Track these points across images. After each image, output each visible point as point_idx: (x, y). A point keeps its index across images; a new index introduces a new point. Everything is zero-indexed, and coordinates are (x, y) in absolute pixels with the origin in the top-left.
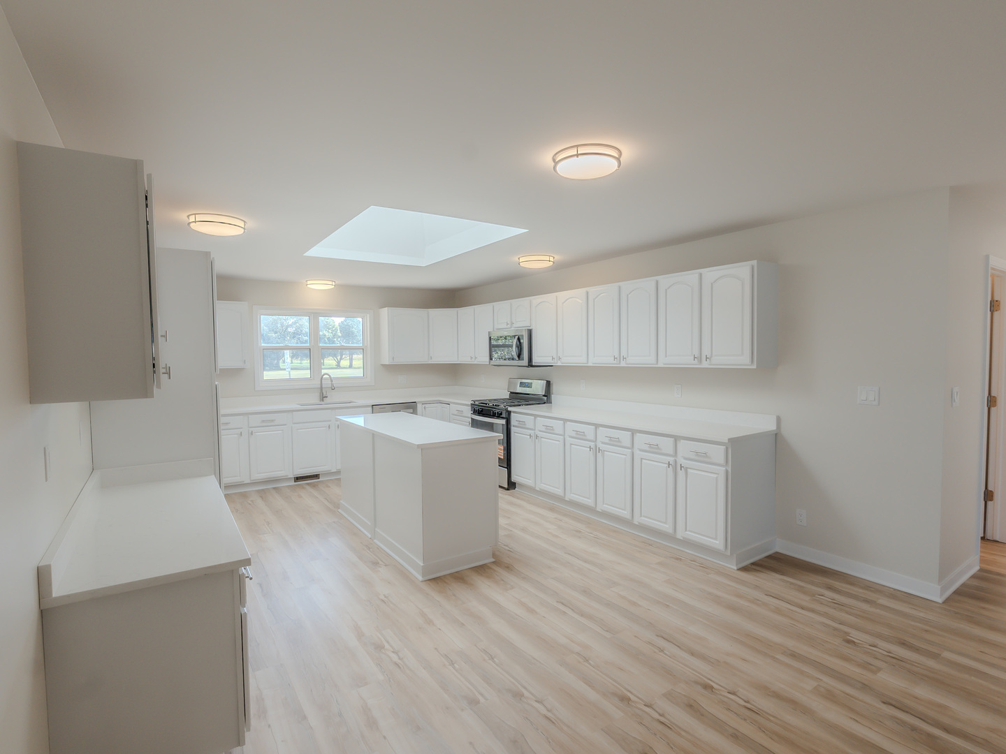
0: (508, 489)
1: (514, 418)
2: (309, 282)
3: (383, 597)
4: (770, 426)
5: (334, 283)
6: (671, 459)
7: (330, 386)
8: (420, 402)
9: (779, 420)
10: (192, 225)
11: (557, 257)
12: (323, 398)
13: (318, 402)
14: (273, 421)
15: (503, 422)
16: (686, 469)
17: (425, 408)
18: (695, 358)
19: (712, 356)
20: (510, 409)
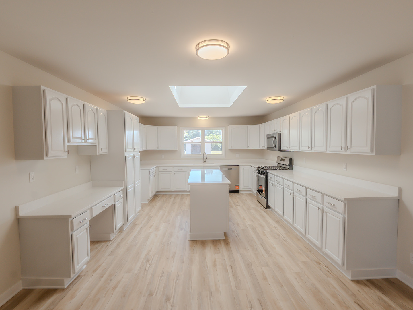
0: (266, 209)
1: (269, 175)
2: (199, 117)
3: (169, 243)
4: (394, 194)
5: (208, 117)
6: (320, 206)
7: (206, 157)
8: (241, 165)
9: (400, 190)
10: (128, 101)
11: (285, 98)
12: (204, 162)
13: (202, 163)
14: (182, 169)
15: (264, 177)
16: (326, 213)
17: (243, 168)
18: (342, 148)
19: (351, 147)
20: (267, 171)
